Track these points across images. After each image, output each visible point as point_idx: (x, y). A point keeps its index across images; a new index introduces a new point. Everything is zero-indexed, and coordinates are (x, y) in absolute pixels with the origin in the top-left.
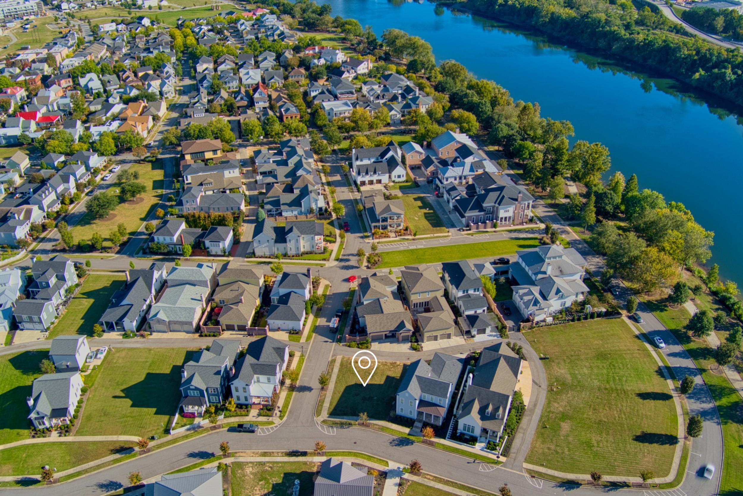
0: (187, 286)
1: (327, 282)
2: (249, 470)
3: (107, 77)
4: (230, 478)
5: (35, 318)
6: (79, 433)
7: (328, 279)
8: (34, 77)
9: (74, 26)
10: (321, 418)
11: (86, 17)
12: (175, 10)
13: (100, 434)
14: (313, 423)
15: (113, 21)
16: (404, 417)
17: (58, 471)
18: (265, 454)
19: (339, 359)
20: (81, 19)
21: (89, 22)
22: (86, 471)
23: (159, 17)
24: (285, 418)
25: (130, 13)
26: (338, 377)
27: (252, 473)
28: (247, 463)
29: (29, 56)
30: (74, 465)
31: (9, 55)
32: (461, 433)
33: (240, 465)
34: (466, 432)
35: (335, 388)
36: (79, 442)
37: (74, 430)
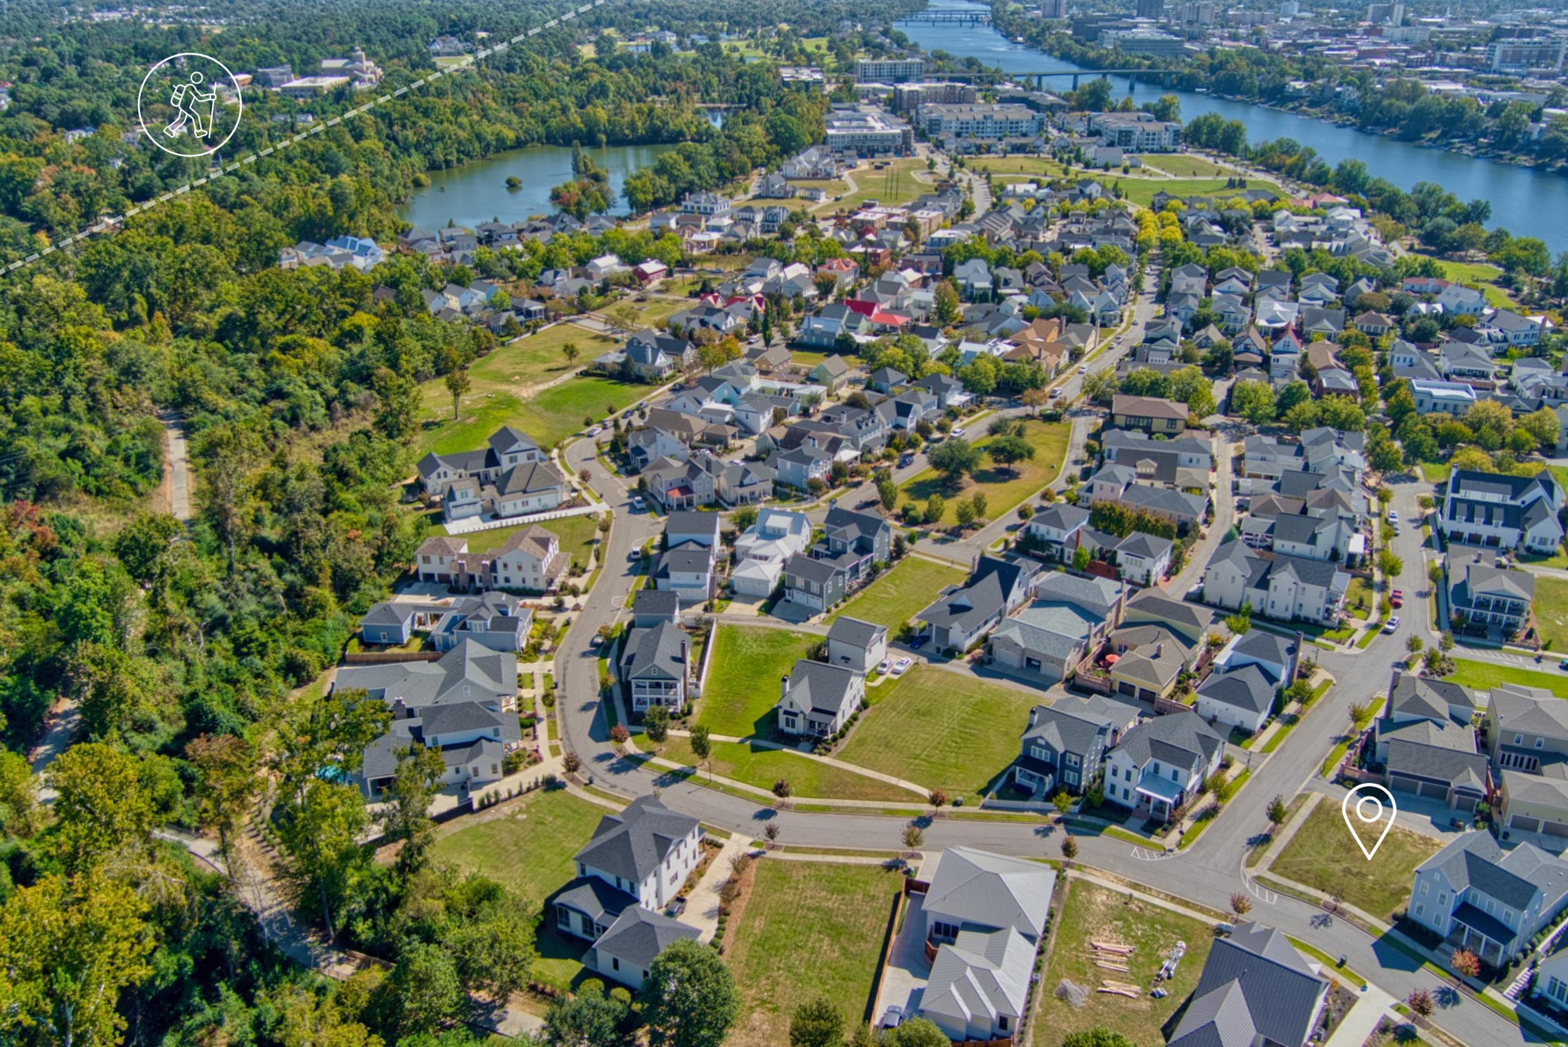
0: (1065, 610)
1: (1329, 676)
2: (1100, 897)
3: (1004, 272)
4: (1065, 897)
5: (815, 587)
6: (840, 756)
7: (1334, 673)
8: (879, 251)
9: (961, 180)
10: (1253, 872)
11: (985, 169)
12: (1153, 179)
13: (872, 767)
14: (1235, 873)
15: (1032, 181)
16: (1421, 926)
17: (797, 795)
18: (1136, 886)
19: (1315, 798)
20: (974, 171)
21: (988, 178)
22: (838, 810)
23: (1120, 185)
24: (1187, 850)
25: (1066, 172)
26: (1306, 822)
27: (1104, 904)
28: (1101, 888)
29: (875, 215)
30: (821, 794)
31: (842, 211)
32: (1541, 996)
33: (1088, 887)
34: (1554, 998)
35: (1296, 836)
36: (839, 769)
37: (835, 751)
